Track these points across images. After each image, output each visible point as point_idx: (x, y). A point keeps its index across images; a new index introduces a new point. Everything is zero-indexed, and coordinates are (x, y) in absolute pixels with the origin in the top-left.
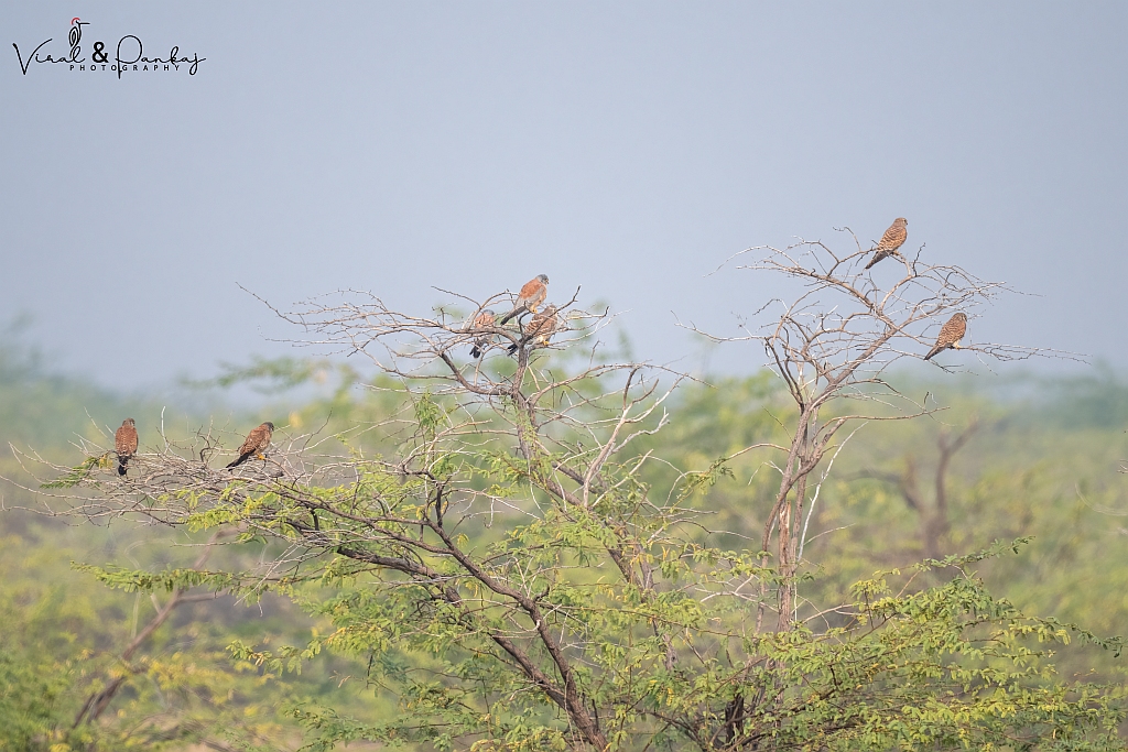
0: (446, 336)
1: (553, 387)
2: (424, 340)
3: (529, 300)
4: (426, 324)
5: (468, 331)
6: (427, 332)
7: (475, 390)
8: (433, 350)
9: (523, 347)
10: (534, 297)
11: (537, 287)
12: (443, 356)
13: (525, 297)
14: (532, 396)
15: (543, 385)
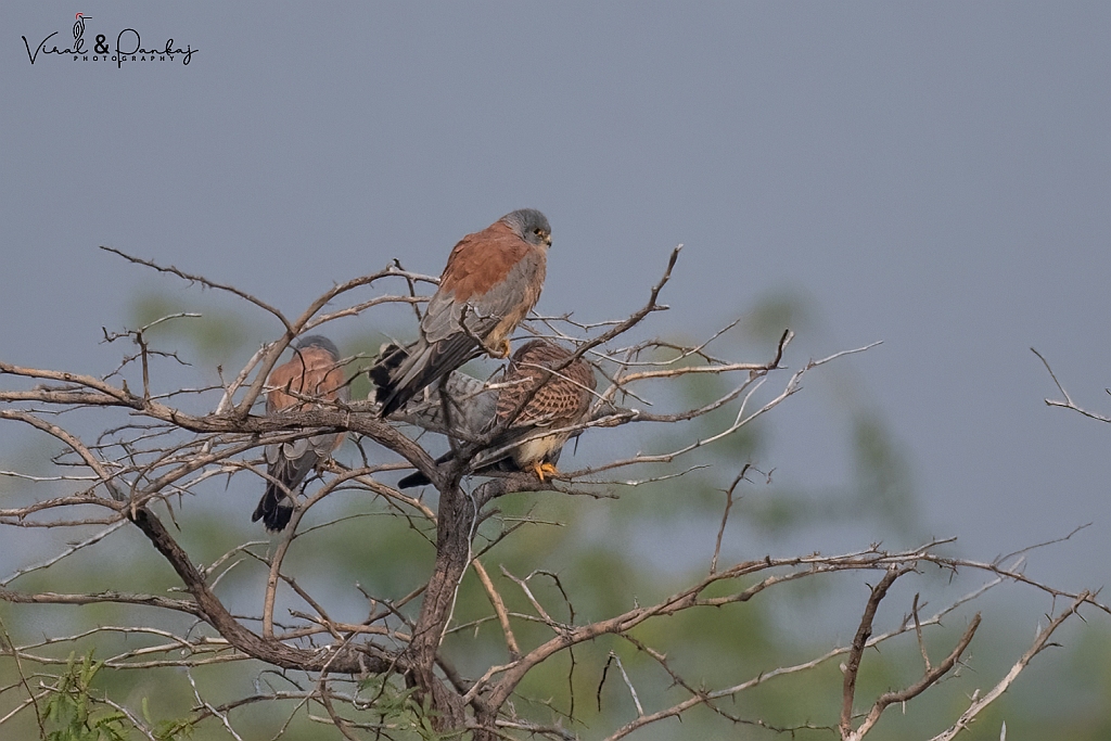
0: (153, 443)
1: (569, 643)
2: (67, 454)
3: (478, 307)
4: (79, 396)
5: (240, 423)
6: (83, 425)
7: (270, 653)
8: (103, 493)
9: (452, 486)
10: (498, 292)
11: (512, 256)
12: (144, 521)
13: (464, 295)
14: (490, 673)
15: (529, 632)
